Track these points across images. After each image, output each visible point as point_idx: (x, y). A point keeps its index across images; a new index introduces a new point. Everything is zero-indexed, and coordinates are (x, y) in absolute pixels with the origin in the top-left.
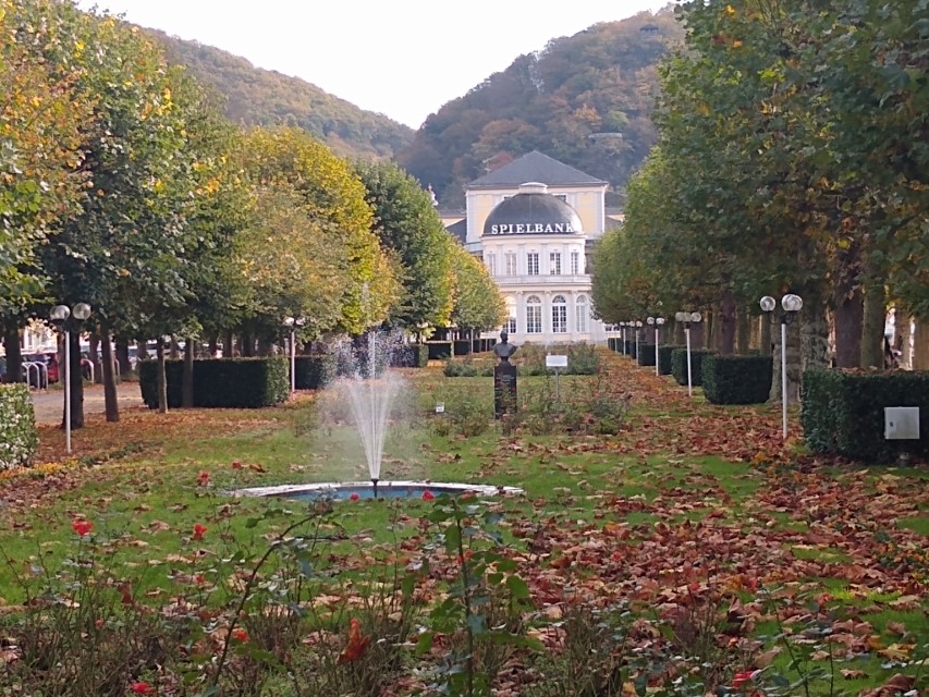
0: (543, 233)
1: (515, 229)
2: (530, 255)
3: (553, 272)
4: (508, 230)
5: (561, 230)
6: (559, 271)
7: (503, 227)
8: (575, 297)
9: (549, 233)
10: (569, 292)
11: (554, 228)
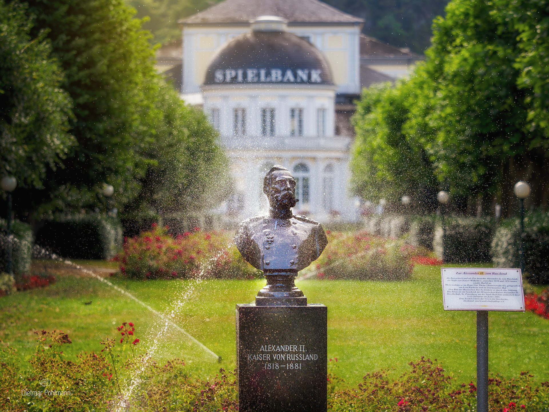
0: (282, 82)
1: (245, 76)
2: (264, 111)
3: (293, 133)
4: (236, 77)
5: (305, 78)
6: (301, 131)
7: (230, 74)
8: (322, 165)
9: (289, 82)
10: (314, 159)
11: (295, 75)
